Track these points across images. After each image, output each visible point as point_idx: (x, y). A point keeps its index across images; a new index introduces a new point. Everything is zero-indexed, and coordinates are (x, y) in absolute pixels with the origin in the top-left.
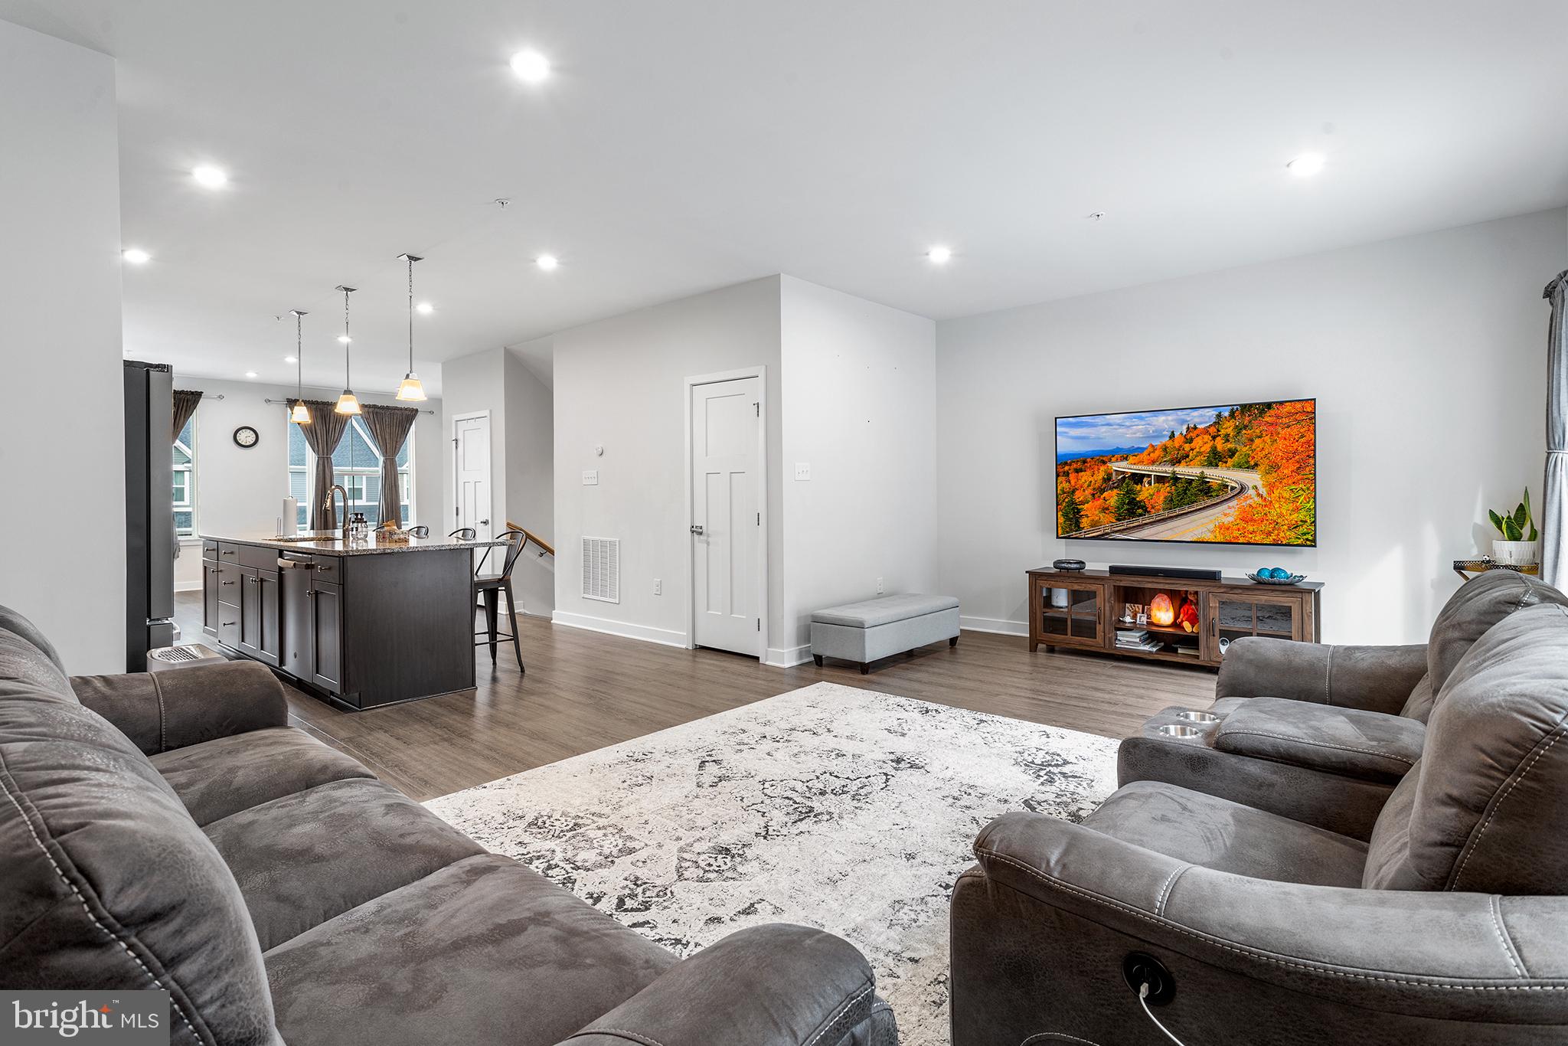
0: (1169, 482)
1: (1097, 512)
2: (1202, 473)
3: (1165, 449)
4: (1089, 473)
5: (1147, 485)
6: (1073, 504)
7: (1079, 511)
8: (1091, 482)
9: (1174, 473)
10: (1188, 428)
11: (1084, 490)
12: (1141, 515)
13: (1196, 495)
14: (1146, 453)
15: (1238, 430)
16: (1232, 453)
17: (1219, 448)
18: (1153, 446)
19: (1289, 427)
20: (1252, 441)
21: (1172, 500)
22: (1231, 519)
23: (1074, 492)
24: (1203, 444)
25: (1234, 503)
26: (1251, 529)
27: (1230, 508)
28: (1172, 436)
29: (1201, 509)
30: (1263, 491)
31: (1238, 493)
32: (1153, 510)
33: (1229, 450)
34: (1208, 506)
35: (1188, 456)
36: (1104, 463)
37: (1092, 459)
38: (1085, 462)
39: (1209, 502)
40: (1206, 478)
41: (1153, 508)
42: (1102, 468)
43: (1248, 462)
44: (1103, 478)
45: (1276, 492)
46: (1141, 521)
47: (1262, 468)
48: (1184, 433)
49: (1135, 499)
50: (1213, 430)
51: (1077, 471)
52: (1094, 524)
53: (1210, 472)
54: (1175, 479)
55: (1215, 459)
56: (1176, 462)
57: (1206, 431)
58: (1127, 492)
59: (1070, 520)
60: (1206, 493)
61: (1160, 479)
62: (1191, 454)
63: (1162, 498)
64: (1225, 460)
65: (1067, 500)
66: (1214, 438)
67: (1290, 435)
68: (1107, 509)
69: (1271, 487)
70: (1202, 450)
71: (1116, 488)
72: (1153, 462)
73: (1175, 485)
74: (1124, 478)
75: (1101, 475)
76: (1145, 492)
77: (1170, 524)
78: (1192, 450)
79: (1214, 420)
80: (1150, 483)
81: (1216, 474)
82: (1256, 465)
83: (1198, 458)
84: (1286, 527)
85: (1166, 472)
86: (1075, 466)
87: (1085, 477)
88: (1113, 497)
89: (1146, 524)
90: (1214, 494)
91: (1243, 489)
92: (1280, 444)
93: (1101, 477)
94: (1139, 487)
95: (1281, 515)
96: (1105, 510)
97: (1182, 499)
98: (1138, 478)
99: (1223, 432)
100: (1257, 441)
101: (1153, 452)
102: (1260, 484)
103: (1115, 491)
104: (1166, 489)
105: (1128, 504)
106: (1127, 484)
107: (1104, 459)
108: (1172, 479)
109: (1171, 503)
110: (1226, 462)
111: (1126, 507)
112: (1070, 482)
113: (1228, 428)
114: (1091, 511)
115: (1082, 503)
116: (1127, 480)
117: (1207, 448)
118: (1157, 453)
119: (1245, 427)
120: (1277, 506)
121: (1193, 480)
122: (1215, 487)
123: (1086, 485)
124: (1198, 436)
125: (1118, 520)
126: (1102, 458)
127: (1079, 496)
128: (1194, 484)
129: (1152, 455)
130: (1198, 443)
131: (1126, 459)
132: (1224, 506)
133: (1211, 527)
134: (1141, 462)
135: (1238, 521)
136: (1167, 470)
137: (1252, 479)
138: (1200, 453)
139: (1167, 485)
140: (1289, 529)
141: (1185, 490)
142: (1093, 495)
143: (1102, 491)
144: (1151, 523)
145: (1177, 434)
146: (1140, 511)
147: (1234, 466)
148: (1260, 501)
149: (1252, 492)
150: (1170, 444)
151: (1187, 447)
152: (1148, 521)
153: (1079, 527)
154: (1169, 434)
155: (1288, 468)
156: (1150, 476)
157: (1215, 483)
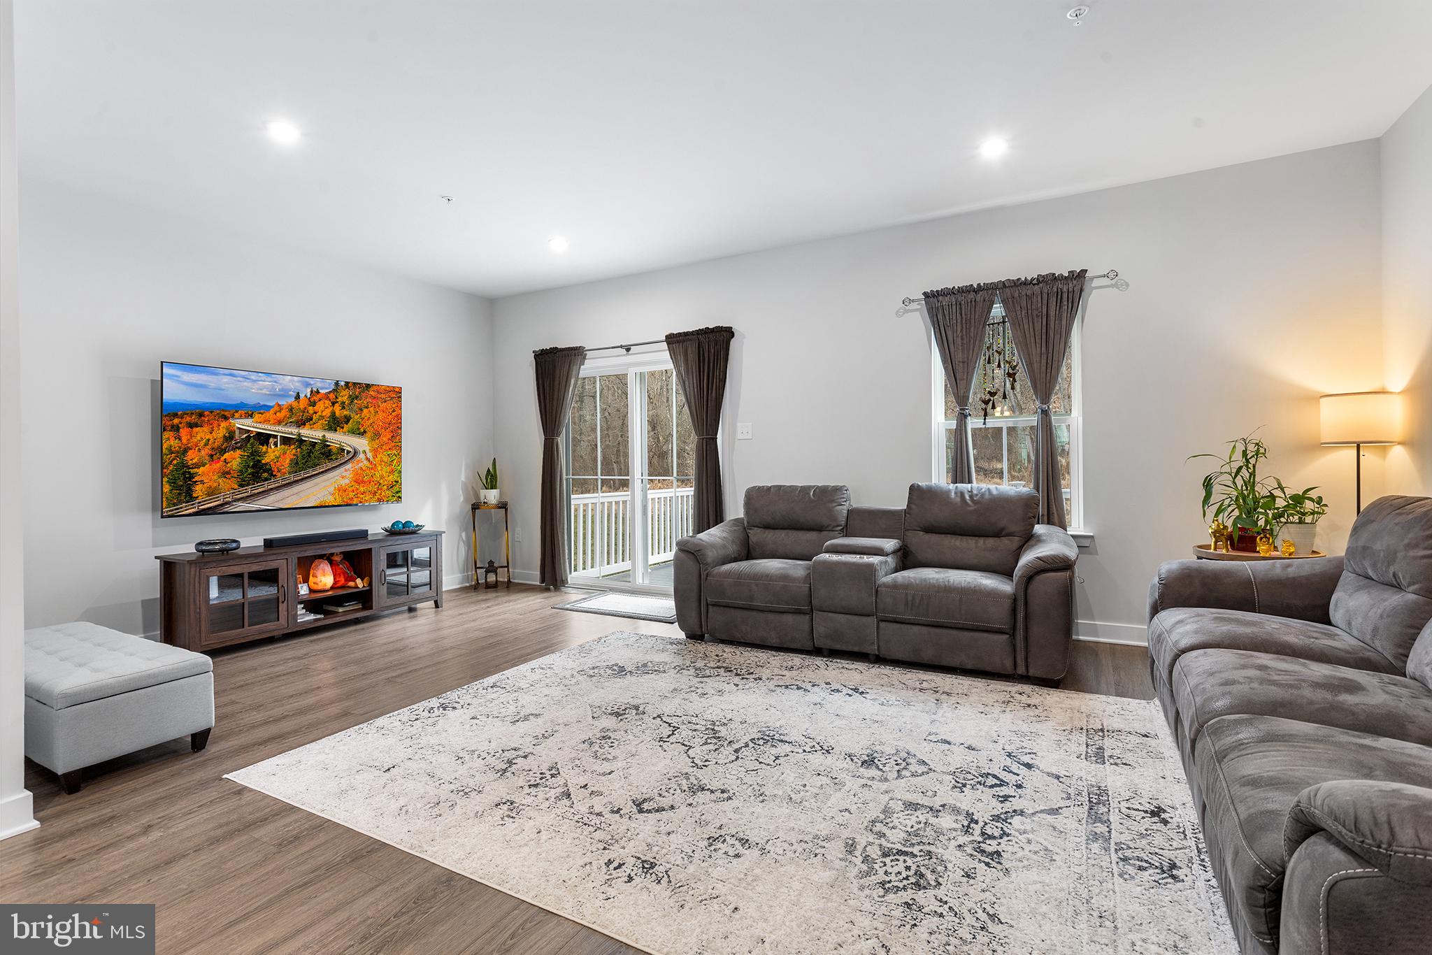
0: (294, 444)
1: (216, 477)
2: (324, 436)
3: (291, 409)
4: (206, 429)
5: (273, 447)
6: (184, 466)
7: (192, 476)
8: (209, 440)
9: (299, 435)
10: (312, 391)
11: (199, 450)
12: (266, 479)
13: (319, 458)
14: (272, 411)
15: (353, 398)
16: (347, 419)
17: (337, 414)
18: (279, 405)
19: (385, 402)
20: (362, 410)
21: (297, 463)
22: (347, 481)
23: (185, 451)
24: (324, 409)
25: (349, 466)
26: (362, 489)
27: (346, 471)
28: (298, 397)
29: (322, 472)
30: (370, 455)
31: (353, 457)
32: (279, 474)
33: (345, 416)
34: (329, 469)
35: (311, 419)
36: (226, 418)
37: (211, 412)
38: (201, 415)
39: (330, 465)
40: (327, 441)
41: (279, 471)
42: (223, 424)
43: (359, 429)
44: (225, 436)
45: (379, 458)
46: (267, 486)
47: (368, 434)
48: (309, 396)
49: (260, 461)
50: (332, 396)
51: (191, 426)
52: (212, 492)
53: (330, 436)
54: (300, 441)
55: (335, 424)
56: (301, 423)
57: (326, 396)
58: (252, 454)
59: (179, 488)
60: (327, 457)
61: (286, 441)
62: (314, 417)
63: (288, 461)
64: (342, 425)
65: (175, 462)
66: (333, 404)
67: (386, 409)
68: (228, 473)
69: (375, 451)
70: (324, 414)
71: (239, 448)
72: (279, 422)
73: (300, 448)
74: (249, 437)
75: (221, 432)
76: (271, 454)
77: (296, 489)
78: (316, 413)
79: (333, 387)
80: (276, 445)
81: (337, 439)
82: (365, 432)
83: (320, 422)
84: (385, 487)
85: (292, 434)
86: (188, 419)
87: (201, 434)
88: (235, 459)
89: (272, 489)
90: (334, 457)
91: (356, 453)
92: (381, 415)
93: (221, 435)
94: (264, 448)
95: (382, 477)
96: (225, 474)
97: (306, 462)
98: (264, 439)
99: (340, 399)
100: (365, 411)
101: (280, 411)
102: (367, 449)
103: (238, 452)
104: (291, 451)
105: (253, 467)
106: (252, 444)
107: (226, 413)
108: (297, 440)
109: (297, 466)
110: (343, 428)
111: (250, 470)
112: (180, 439)
113: (344, 396)
114: (207, 476)
115: (197, 466)
116: (252, 441)
117: (327, 413)
118: (284, 413)
119: (357, 397)
120: (379, 469)
121: (316, 443)
122: (334, 450)
123: (202, 444)
124: (320, 400)
125: (241, 486)
126: (223, 413)
127: (192, 457)
128: (317, 447)
129: (278, 414)
130: (320, 406)
131: (251, 416)
132: (341, 470)
133: (331, 489)
134: (266, 421)
135: (353, 483)
136: (292, 431)
137: (362, 444)
138: (322, 417)
139: (293, 447)
140: (388, 489)
141: (309, 453)
142: (212, 456)
143: (223, 451)
144: (278, 488)
145: (302, 396)
146: (265, 475)
147: (349, 432)
148: (366, 463)
149: (362, 456)
150: (295, 405)
151: (311, 410)
152: (273, 486)
153: (191, 496)
154: (295, 394)
155: (386, 436)
156: (275, 437)
157: (334, 447)
